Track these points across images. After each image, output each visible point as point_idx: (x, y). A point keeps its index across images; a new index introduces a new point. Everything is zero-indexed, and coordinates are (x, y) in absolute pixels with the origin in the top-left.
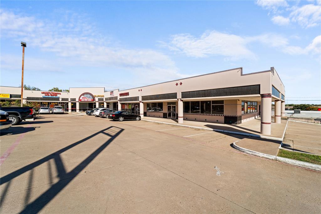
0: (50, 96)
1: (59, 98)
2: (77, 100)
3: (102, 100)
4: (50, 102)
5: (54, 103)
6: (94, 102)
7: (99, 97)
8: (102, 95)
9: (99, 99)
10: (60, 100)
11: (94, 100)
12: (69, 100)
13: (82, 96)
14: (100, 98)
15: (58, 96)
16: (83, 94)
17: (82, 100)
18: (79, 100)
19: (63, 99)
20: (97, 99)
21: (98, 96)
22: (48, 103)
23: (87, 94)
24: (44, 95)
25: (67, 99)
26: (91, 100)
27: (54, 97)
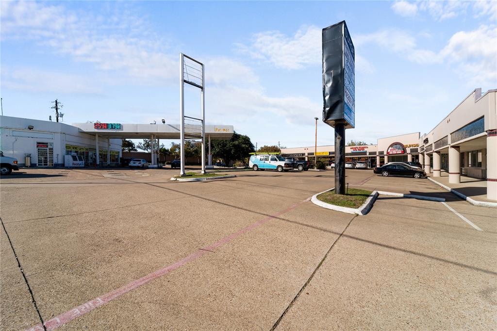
0: (358, 151)
1: (366, 152)
2: (385, 153)
3: (416, 150)
4: (361, 158)
5: (364, 157)
6: (405, 154)
7: (412, 148)
8: (416, 143)
9: (412, 151)
10: (368, 154)
11: (404, 151)
12: (377, 154)
13: (390, 148)
14: (414, 148)
15: (366, 150)
16: (391, 146)
17: (390, 153)
18: (388, 153)
19: (370, 153)
20: (408, 150)
21: (410, 146)
22: (359, 157)
23: (396, 145)
24: (352, 150)
25: (375, 153)
26: (401, 152)
27: (362, 151)
